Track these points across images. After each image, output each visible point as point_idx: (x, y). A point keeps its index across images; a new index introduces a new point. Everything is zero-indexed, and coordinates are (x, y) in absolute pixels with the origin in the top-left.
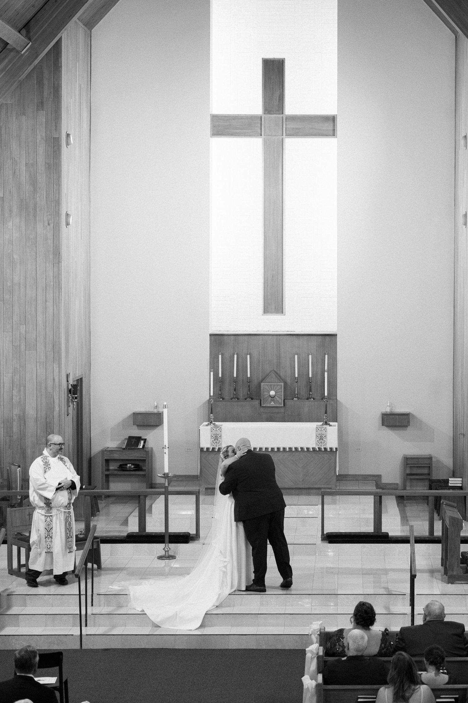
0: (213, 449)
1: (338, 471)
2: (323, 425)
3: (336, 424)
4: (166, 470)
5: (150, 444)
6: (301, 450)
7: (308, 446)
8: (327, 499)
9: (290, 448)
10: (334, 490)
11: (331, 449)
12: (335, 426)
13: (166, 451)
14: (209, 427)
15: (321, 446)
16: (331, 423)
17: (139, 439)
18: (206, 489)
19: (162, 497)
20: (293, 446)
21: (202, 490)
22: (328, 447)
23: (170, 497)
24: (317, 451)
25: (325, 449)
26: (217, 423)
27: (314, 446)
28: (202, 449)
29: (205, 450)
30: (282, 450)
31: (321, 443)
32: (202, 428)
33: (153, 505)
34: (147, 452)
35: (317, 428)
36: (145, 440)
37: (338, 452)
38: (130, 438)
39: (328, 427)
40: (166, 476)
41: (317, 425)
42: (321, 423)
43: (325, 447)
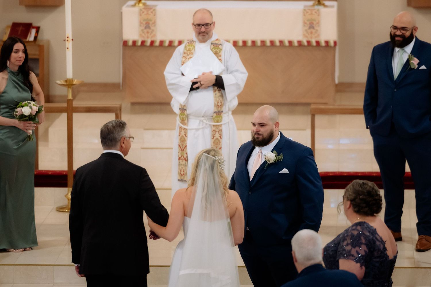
0: (143, 42)
1: (339, 77)
2: (314, 5)
3: (335, 3)
4: (70, 74)
5: (46, 35)
6: (280, 45)
7: (291, 39)
8: (319, 119)
9: (263, 42)
10: (331, 107)
11: (327, 43)
12: (332, 7)
13: (69, 44)
14: (136, 9)
15: (311, 38)
16: (327, 3)
17: (28, 27)
18: (133, 104)
19: (64, 116)
20: (267, 39)
21: (126, 105)
22: (322, 40)
23: (76, 116)
24: (305, 46)
25: (318, 43)
26: (149, 3)
27: (300, 38)
28: (125, 43)
29: (130, 43)
30: (249, 44)
31: (311, 33)
32: (125, 10)
33: (51, 130)
34: (41, 48)
35: (305, 10)
36: (38, 29)
37: (337, 47)
38: (15, 26)
39: (321, 9)
40: (69, 84)
41: (305, 6)
42: (311, 3)
43: (317, 39)
